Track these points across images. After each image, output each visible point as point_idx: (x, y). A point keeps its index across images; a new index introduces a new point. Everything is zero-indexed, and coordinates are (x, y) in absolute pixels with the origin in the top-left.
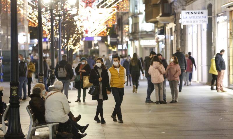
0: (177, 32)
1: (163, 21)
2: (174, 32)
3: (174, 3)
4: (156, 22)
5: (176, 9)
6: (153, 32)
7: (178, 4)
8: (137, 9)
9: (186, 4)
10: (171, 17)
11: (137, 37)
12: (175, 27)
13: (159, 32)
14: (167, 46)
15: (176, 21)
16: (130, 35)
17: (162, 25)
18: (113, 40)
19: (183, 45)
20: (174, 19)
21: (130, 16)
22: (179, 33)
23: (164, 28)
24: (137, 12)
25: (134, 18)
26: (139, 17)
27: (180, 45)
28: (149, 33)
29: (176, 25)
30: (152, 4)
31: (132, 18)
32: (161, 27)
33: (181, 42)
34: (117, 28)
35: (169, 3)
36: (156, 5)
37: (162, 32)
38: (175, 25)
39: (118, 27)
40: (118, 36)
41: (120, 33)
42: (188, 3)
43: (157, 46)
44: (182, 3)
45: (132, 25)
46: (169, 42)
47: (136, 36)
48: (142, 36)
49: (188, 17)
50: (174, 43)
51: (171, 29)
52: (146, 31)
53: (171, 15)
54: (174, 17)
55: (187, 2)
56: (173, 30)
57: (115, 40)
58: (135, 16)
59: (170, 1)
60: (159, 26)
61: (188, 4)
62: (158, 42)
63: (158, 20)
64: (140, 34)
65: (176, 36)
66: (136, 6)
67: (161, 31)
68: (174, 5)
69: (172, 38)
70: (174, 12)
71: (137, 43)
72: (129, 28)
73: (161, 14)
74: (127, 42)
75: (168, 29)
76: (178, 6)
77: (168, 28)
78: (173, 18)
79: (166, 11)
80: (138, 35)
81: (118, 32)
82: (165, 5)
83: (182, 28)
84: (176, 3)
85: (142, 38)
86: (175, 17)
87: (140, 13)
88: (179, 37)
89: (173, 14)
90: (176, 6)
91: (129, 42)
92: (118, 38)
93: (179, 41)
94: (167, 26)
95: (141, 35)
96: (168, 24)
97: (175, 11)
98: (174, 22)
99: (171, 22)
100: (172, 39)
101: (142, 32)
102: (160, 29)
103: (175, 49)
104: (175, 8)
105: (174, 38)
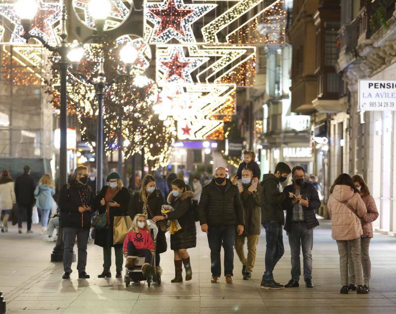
0: (351, 130)
1: (324, 107)
2: (347, 129)
3: (347, 71)
4: (312, 112)
5: (352, 84)
6: (307, 132)
7: (355, 73)
8: (279, 89)
9: (371, 72)
10: (342, 101)
11: (278, 140)
12: (349, 120)
13: (318, 132)
14: (332, 158)
15: (351, 107)
16: (263, 137)
17: (324, 117)
18: (234, 147)
19: (363, 156)
20: (348, 104)
21: (265, 101)
22: (356, 133)
23: (328, 122)
24: (279, 94)
25: (272, 106)
26: (281, 103)
27: (358, 158)
28: (300, 134)
29: (351, 117)
30: (304, 75)
31: (269, 106)
32: (322, 122)
33: (359, 151)
34: (242, 124)
35: (338, 71)
36: (312, 78)
37: (324, 131)
38: (348, 116)
39: (245, 124)
40: (244, 139)
41: (247, 135)
42: (376, 69)
43: (313, 159)
44: (363, 72)
45: (268, 118)
46: (336, 151)
47: (274, 139)
48: (287, 140)
49: (374, 95)
50: (346, 154)
51: (341, 124)
52: (294, 131)
53: (342, 97)
54: (347, 101)
55: (374, 68)
56: (345, 127)
57: (239, 147)
58: (274, 102)
59: (339, 69)
60: (317, 120)
61: (375, 72)
62: (315, 152)
63: (314, 105)
64: (282, 135)
65: (350, 138)
66: (277, 83)
67: (320, 128)
68: (347, 77)
69: (343, 143)
70: (347, 89)
71: (276, 153)
72: (262, 124)
73: (320, 96)
74: (260, 150)
75: (335, 125)
76: (354, 78)
77: (334, 123)
78: (345, 103)
79: (332, 89)
80: (280, 138)
81: (244, 133)
82: (331, 77)
83: (362, 122)
84: (351, 72)
85: (286, 143)
86: (349, 100)
87: (284, 96)
88: (356, 141)
89: (345, 95)
90: (352, 78)
91: (264, 152)
92: (245, 143)
93: (356, 148)
94: (333, 119)
95: (285, 137)
96: (335, 114)
97: (349, 87)
98: (346, 110)
99: (341, 111)
100: (341, 145)
101: (287, 132)
102: (318, 126)
103: (346, 165)
104: (349, 83)
105: (346, 142)
